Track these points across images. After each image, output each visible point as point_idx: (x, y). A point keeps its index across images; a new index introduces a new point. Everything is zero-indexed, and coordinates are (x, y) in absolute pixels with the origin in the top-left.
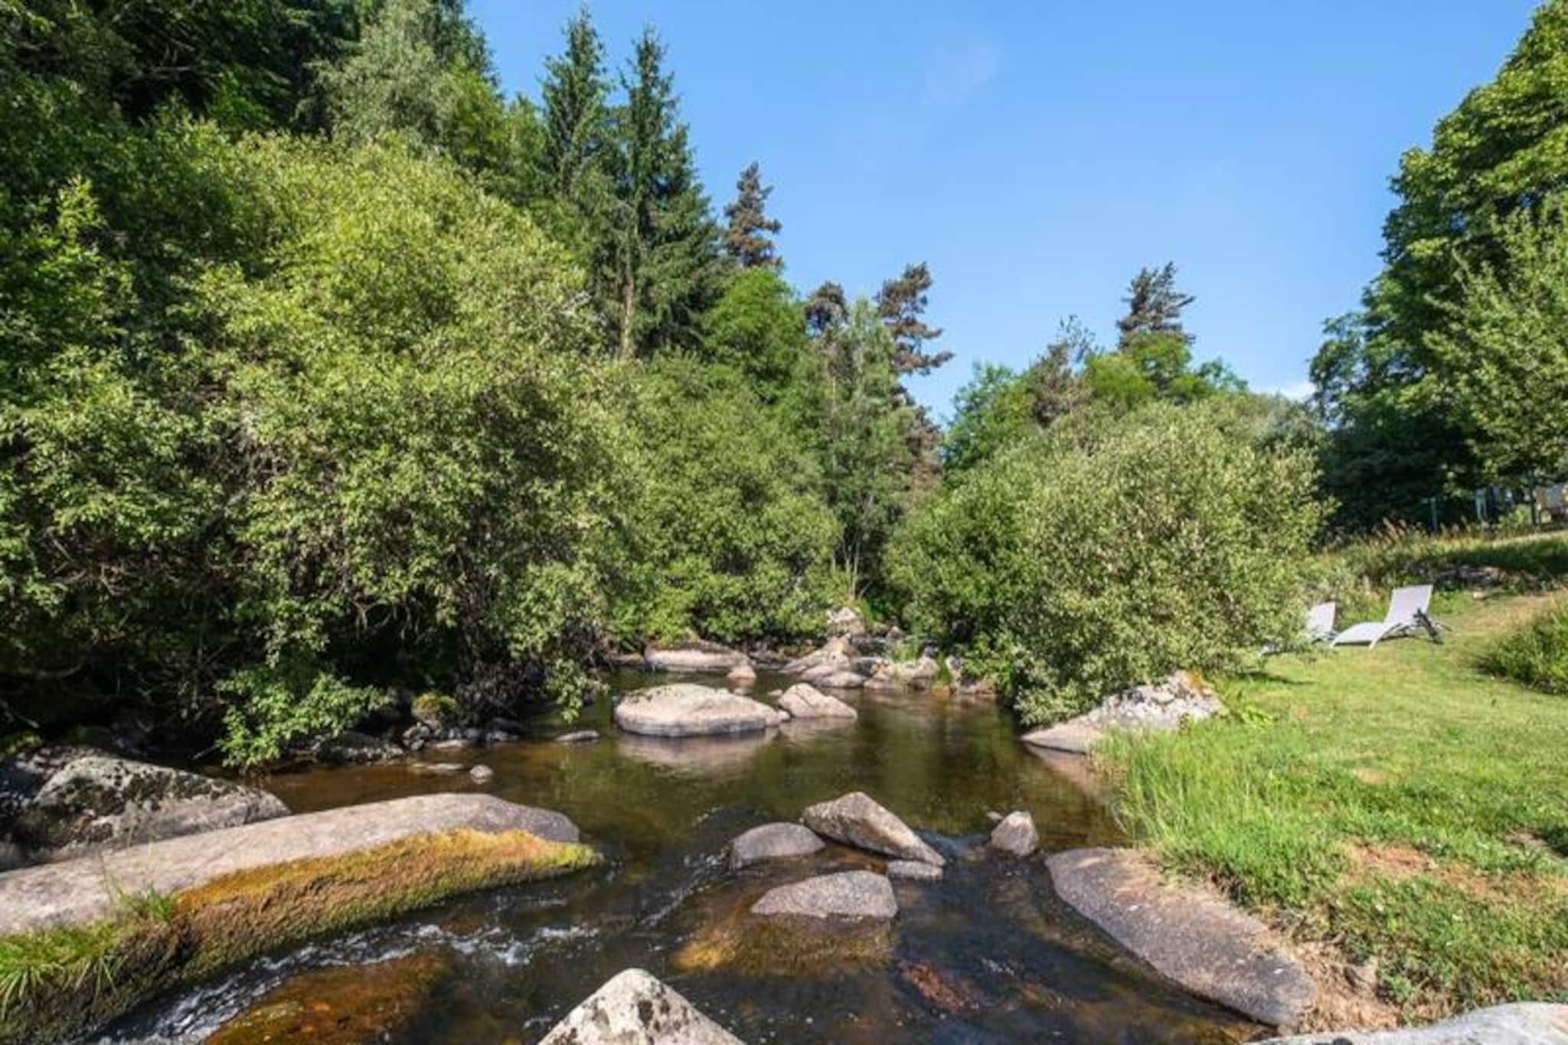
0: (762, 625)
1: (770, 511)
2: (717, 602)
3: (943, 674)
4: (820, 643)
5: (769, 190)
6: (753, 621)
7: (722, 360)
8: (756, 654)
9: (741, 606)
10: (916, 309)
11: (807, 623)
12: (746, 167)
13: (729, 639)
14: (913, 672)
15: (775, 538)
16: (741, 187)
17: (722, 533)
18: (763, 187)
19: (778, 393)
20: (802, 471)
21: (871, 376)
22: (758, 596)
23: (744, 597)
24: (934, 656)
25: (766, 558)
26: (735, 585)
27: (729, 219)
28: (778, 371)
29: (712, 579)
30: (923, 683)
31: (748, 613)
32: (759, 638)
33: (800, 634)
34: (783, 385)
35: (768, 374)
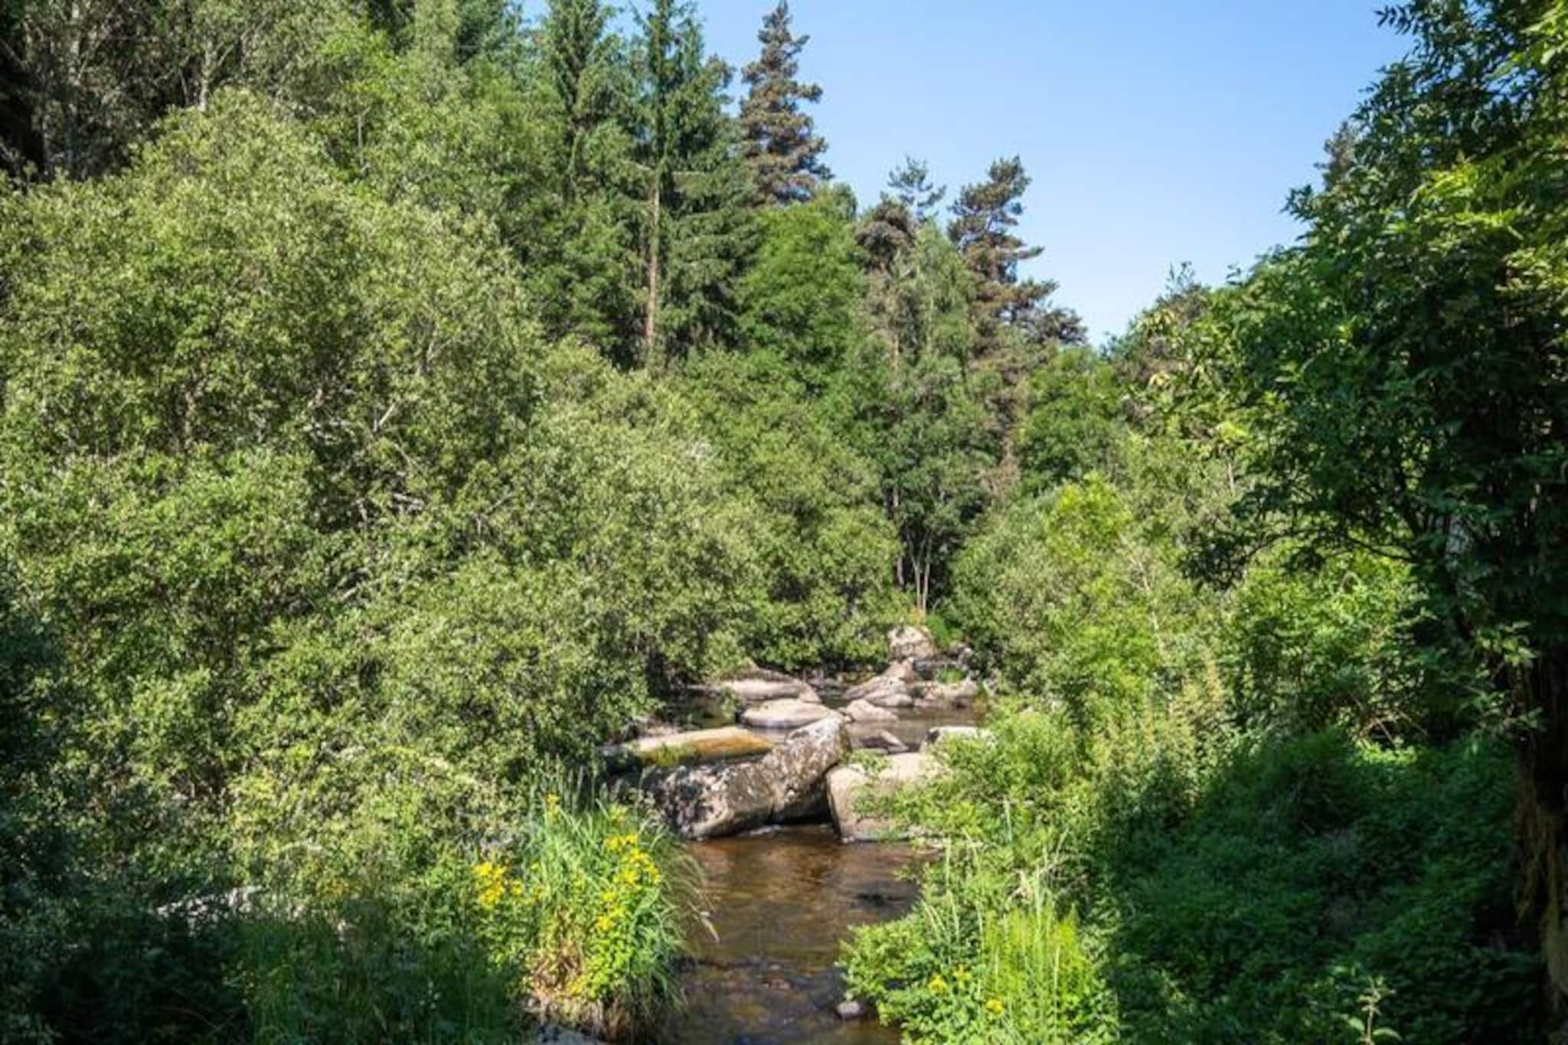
0: (821, 654)
1: (825, 534)
2: (775, 631)
3: (982, 693)
4: (881, 669)
5: (803, 40)
6: (812, 649)
7: (762, 343)
8: (816, 681)
9: (799, 633)
10: (1004, 220)
11: (867, 649)
12: (771, 10)
13: (789, 667)
14: (956, 693)
15: (831, 563)
16: (764, 38)
17: (778, 562)
18: (795, 38)
19: (828, 379)
20: (858, 482)
21: (943, 329)
22: (816, 624)
23: (802, 625)
24: (974, 679)
25: (822, 583)
26: (792, 613)
27: (748, 86)
28: (827, 351)
29: (770, 608)
30: (964, 701)
31: (806, 641)
32: (817, 666)
33: (860, 660)
34: (833, 369)
35: (818, 355)
